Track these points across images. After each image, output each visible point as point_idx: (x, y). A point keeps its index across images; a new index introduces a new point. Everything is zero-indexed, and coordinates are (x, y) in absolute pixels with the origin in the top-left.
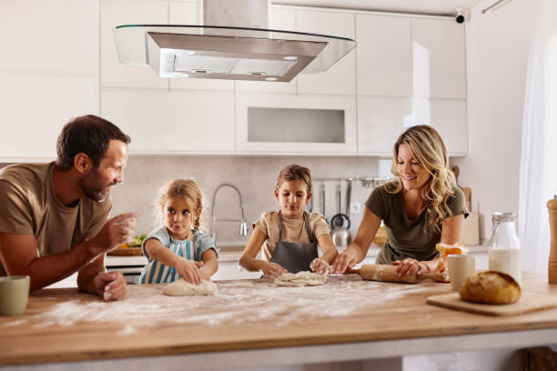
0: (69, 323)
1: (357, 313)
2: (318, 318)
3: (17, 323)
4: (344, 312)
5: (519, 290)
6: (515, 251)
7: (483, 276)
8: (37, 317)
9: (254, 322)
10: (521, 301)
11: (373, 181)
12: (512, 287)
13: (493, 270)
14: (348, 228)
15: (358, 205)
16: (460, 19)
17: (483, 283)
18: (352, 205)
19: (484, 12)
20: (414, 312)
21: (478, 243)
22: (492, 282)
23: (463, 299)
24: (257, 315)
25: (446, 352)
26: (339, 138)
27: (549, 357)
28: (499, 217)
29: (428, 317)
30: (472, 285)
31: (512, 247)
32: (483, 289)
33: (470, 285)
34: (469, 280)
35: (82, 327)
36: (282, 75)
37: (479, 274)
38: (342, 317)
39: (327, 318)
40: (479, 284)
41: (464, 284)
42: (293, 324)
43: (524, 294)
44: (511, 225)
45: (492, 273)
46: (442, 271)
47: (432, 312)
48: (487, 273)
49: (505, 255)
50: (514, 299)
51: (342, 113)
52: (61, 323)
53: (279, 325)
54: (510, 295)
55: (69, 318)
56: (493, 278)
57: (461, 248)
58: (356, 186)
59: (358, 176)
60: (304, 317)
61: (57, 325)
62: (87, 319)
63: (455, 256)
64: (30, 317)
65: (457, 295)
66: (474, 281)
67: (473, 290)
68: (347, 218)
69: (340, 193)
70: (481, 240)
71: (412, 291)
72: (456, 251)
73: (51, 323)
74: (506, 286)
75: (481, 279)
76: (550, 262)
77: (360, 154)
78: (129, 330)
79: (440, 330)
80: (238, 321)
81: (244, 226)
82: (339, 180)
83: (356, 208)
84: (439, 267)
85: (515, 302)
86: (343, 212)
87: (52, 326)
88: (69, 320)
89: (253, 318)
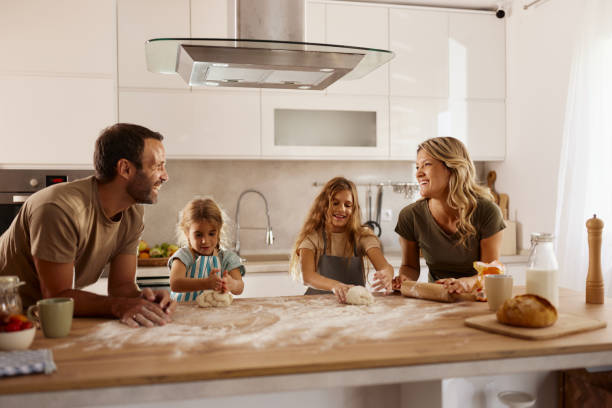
0: (118, 346)
1: (397, 336)
2: (360, 341)
3: (66, 345)
4: (383, 334)
5: (555, 313)
6: (553, 273)
7: (520, 299)
8: (83, 339)
9: (297, 346)
10: (557, 323)
11: (406, 186)
12: (548, 311)
13: (530, 293)
14: (379, 235)
15: (390, 213)
16: (501, 14)
17: (520, 306)
18: (383, 211)
19: (526, 8)
20: (452, 335)
21: (515, 252)
22: (529, 306)
23: (500, 322)
24: (299, 338)
25: (484, 375)
26: (370, 142)
27: (584, 378)
28: (538, 237)
29: (467, 340)
30: (509, 308)
31: (549, 268)
32: (520, 312)
33: (507, 309)
34: (506, 303)
35: (131, 350)
36: (316, 84)
37: (517, 297)
38: (383, 341)
39: (368, 341)
40: (516, 308)
41: (501, 307)
42: (336, 347)
43: (560, 315)
44: (549, 246)
45: (529, 296)
46: (479, 290)
47: (470, 335)
48: (524, 296)
49: (542, 277)
50: (550, 322)
51: (373, 115)
52: (110, 345)
53: (323, 348)
54: (546, 318)
55: (115, 340)
56: (530, 302)
57: (499, 267)
58: (388, 192)
59: (390, 181)
60: (344, 339)
61: (106, 348)
62: (133, 342)
63: (492, 276)
64: (76, 340)
65: (494, 317)
66: (512, 305)
67: (510, 313)
68: (378, 225)
69: (370, 199)
70: (518, 249)
71: (450, 311)
72: (494, 271)
73: (100, 346)
74: (542, 310)
75: (518, 302)
76: (587, 282)
77: (392, 159)
78: (178, 354)
79: (478, 354)
80: (282, 344)
81: (270, 234)
82: (370, 185)
83: (387, 214)
84: (476, 285)
85: (551, 325)
86: (374, 219)
87: (101, 349)
88: (116, 342)
89: (296, 341)
